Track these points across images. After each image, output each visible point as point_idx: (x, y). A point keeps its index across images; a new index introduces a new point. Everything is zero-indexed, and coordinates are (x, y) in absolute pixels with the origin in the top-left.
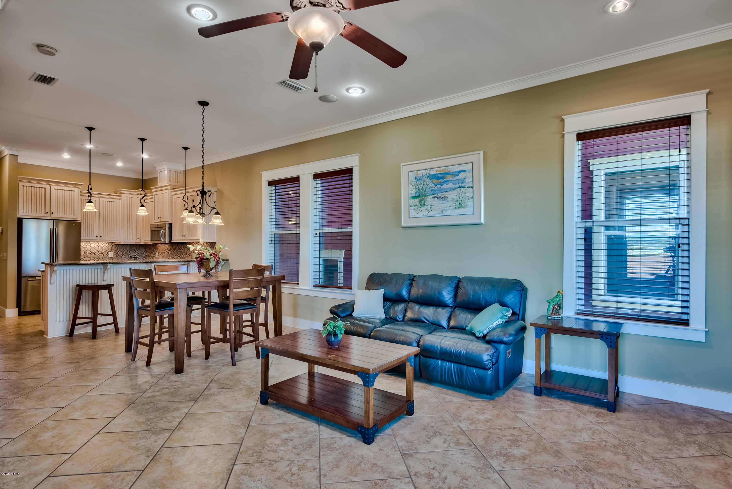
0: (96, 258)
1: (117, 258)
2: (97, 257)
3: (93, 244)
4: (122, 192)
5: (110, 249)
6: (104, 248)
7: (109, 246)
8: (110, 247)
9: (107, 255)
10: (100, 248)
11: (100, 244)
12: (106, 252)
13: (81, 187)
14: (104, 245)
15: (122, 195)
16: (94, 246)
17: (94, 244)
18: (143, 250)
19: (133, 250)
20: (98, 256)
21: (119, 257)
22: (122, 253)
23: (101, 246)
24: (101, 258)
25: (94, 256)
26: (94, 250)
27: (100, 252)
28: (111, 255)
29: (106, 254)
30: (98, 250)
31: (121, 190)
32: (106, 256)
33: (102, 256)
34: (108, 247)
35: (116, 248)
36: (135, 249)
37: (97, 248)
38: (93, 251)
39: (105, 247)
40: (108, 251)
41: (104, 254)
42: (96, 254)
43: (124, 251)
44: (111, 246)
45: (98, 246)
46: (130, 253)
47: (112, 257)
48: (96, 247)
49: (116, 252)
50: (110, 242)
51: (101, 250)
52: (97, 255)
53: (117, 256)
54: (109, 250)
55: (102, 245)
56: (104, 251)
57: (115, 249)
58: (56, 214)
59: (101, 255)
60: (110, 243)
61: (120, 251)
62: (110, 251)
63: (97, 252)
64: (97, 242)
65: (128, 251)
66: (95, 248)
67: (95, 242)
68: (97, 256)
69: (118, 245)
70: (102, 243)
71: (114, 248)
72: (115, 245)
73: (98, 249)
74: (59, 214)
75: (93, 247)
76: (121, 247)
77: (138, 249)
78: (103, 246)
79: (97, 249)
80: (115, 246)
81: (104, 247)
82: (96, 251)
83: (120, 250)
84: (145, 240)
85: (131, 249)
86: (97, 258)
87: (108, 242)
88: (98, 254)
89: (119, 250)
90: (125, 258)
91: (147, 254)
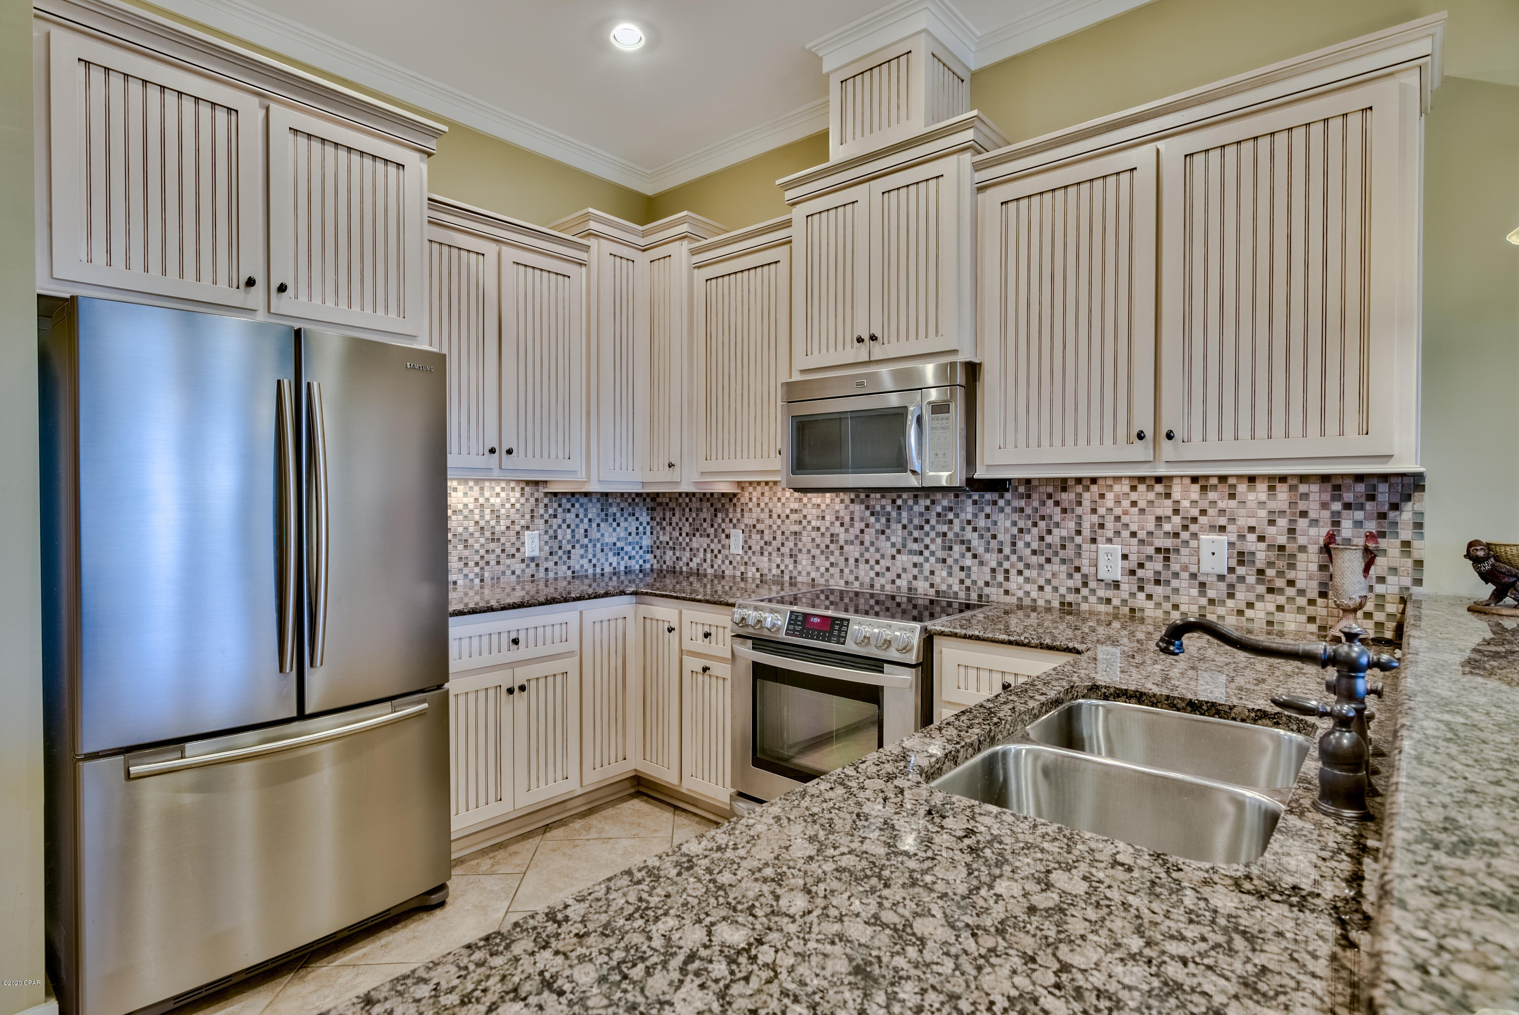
0: (471, 564)
1: (556, 558)
2: (477, 558)
3: (460, 494)
4: (593, 225)
5: (528, 517)
6: (503, 511)
7: (523, 500)
8: (528, 510)
9: (518, 545)
10: (487, 517)
11: (487, 494)
12: (513, 533)
13: (432, 144)
14: (503, 495)
15: (592, 242)
16: (466, 500)
17: (465, 494)
18: (645, 518)
19: (610, 519)
20: (482, 552)
21: (560, 553)
22: (573, 537)
23: (492, 500)
24: (493, 563)
25: (466, 553)
26: (466, 523)
27: (488, 534)
28: (532, 543)
29: (514, 539)
30: (482, 523)
31: (588, 217)
32: (513, 551)
33: (498, 551)
34: (518, 506)
35: (551, 511)
36: (618, 515)
37: (477, 511)
38: (460, 530)
39: (508, 506)
40: (518, 528)
41: (503, 540)
42: (471, 541)
43: (577, 526)
44: (532, 500)
45: (481, 500)
46: (598, 535)
47: (536, 553)
48: (471, 506)
49: (551, 532)
50: (528, 483)
51: (493, 523)
52: (477, 546)
53: (556, 548)
54: (523, 522)
55: (498, 495)
56: (503, 528)
57: (546, 517)
58: (303, 298)
59: (492, 546)
60: (527, 489)
61: (564, 526)
62: (528, 528)
63: (477, 534)
64: (477, 481)
65: (594, 525)
66: (466, 512)
67: (466, 481)
68: (477, 551)
69: (555, 494)
70: (498, 489)
71: (542, 511)
72: (546, 494)
73: (482, 517)
74: (317, 300)
75: (460, 507)
76: (569, 506)
77: (626, 515)
78: (498, 500)
79: (477, 518)
80: (546, 501)
81: (503, 505)
82: (471, 530)
83: (564, 521)
84: (702, 473)
85: (603, 515)
86: (477, 564)
87: (518, 482)
88: (482, 540)
89: (560, 521)
90: (582, 557)
91: (664, 538)
